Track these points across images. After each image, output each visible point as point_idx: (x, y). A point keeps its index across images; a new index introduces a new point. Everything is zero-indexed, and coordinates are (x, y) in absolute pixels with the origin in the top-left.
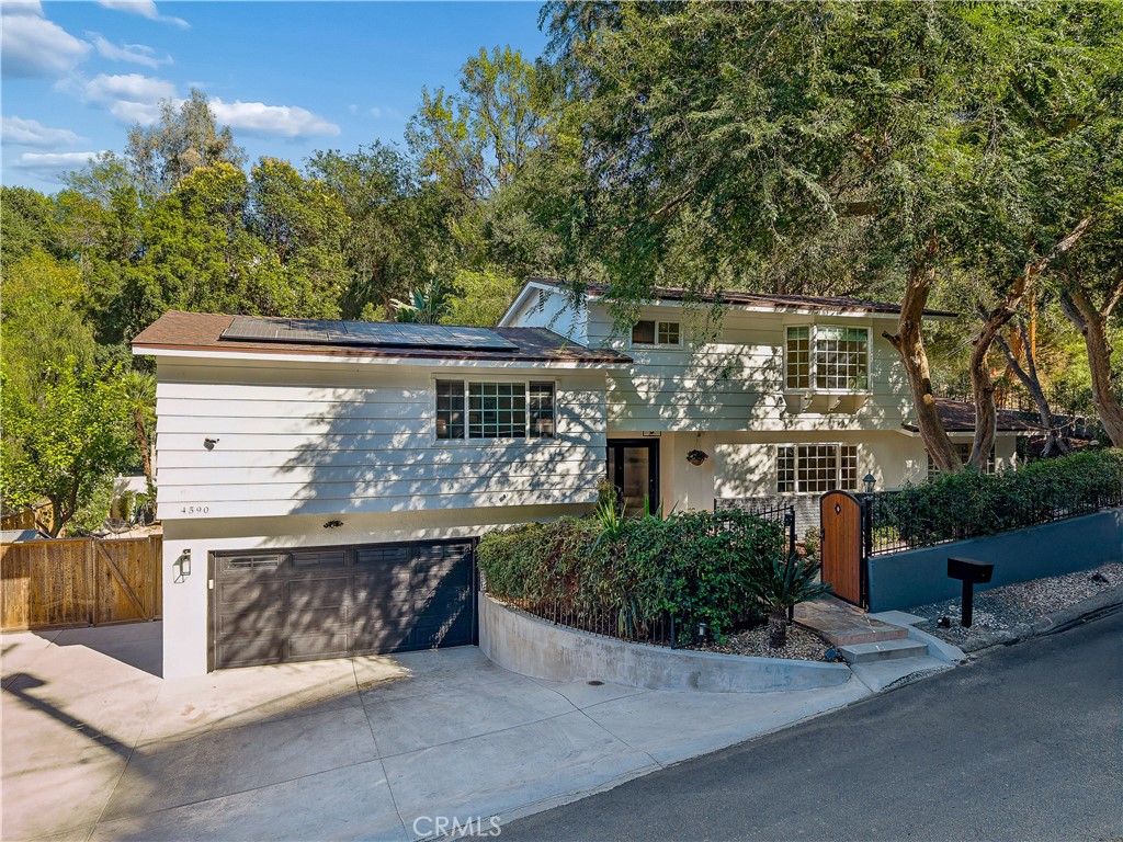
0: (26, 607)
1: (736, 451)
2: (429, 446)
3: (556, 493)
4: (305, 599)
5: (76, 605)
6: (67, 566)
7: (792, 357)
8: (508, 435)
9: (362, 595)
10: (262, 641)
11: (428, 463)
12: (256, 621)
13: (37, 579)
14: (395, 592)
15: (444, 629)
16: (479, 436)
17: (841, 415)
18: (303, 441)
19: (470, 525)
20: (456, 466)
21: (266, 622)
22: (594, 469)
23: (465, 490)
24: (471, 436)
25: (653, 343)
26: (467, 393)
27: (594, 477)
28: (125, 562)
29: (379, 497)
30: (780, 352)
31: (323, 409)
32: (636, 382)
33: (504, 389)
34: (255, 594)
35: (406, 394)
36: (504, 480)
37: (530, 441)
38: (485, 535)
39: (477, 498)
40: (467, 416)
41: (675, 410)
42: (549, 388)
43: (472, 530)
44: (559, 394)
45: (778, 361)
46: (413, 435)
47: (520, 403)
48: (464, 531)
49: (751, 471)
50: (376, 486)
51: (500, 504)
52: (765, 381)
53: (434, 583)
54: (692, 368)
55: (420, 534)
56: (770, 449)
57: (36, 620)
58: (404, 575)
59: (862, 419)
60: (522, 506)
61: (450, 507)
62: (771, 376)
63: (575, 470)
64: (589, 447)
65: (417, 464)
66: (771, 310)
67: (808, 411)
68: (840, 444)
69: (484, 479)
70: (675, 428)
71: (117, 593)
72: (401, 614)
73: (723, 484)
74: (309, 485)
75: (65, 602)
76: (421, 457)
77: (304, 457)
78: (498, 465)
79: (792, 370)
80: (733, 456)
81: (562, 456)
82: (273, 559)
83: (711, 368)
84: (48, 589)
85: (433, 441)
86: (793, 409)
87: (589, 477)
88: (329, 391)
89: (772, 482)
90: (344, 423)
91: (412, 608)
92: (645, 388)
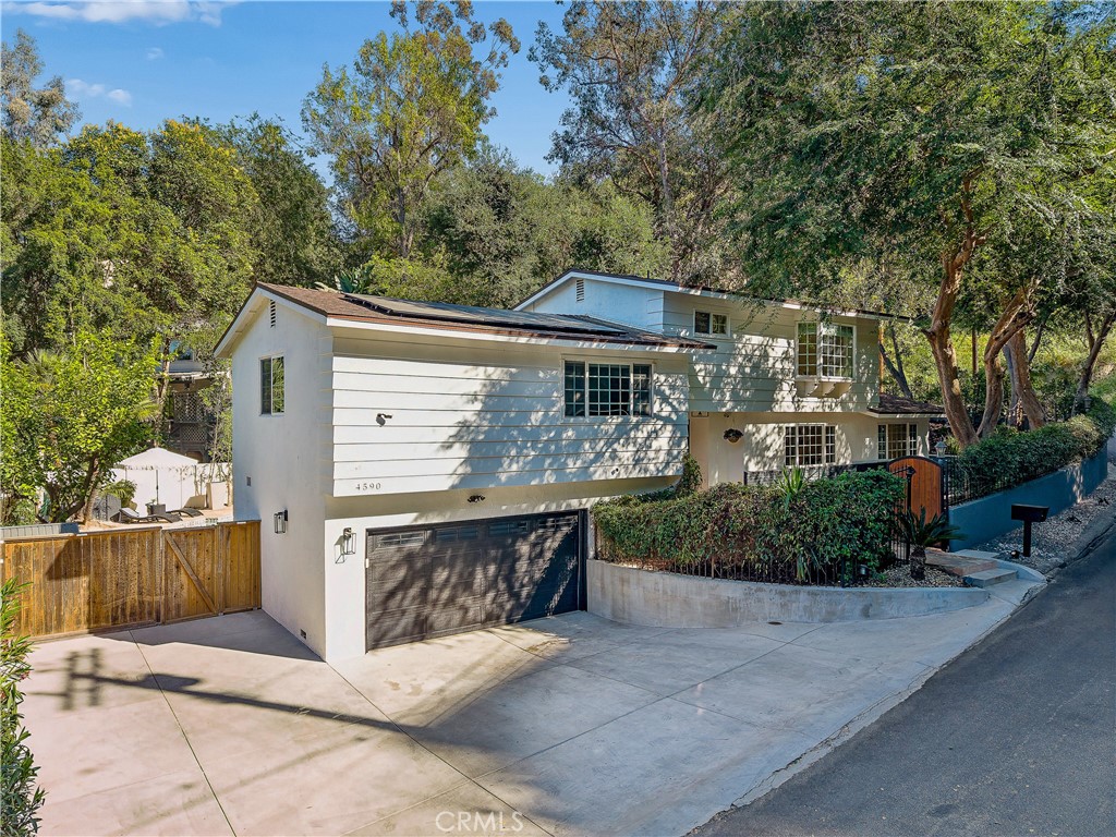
0: (85, 609)
1: (758, 431)
2: (559, 423)
3: (652, 467)
4: (444, 575)
5: (141, 603)
6: (133, 559)
7: (802, 349)
8: (617, 414)
9: (492, 569)
10: (408, 620)
11: (557, 440)
12: (403, 599)
13: (100, 576)
14: (518, 566)
15: (556, 598)
16: (596, 414)
17: (830, 400)
18: (459, 417)
19: (580, 498)
20: (578, 442)
21: (409, 600)
22: (679, 446)
23: (586, 465)
24: (591, 414)
25: (707, 332)
26: (587, 375)
27: (679, 453)
28: (194, 553)
29: (520, 471)
30: (792, 345)
31: (476, 387)
32: (697, 368)
33: (615, 370)
34: (401, 573)
35: (541, 375)
36: (614, 456)
37: (634, 419)
38: (592, 507)
39: (595, 472)
40: (587, 396)
41: (723, 395)
42: (645, 370)
43: (581, 504)
44: (655, 377)
45: (792, 353)
46: (546, 413)
47: (626, 383)
48: (575, 504)
49: (768, 448)
50: (518, 462)
51: (613, 477)
52: (783, 369)
53: (548, 555)
54: (734, 357)
55: (541, 509)
56: (780, 428)
57: (95, 622)
58: (524, 549)
59: (843, 403)
60: (628, 479)
61: (574, 480)
62: (787, 365)
63: (666, 447)
64: (675, 425)
65: (550, 441)
66: (798, 307)
67: (811, 396)
68: (825, 424)
69: (599, 455)
70: (724, 410)
71: (185, 587)
72: (522, 586)
73: (749, 460)
74: (467, 461)
75: (128, 600)
76: (552, 434)
77: (461, 434)
78: (609, 444)
79: (802, 360)
80: (756, 435)
81: (655, 434)
82: (418, 535)
83: (748, 357)
84: (111, 588)
85: (562, 419)
86: (801, 392)
87: (675, 452)
88: (482, 369)
89: (781, 457)
90: (495, 401)
91: (531, 578)
92: (703, 373)
